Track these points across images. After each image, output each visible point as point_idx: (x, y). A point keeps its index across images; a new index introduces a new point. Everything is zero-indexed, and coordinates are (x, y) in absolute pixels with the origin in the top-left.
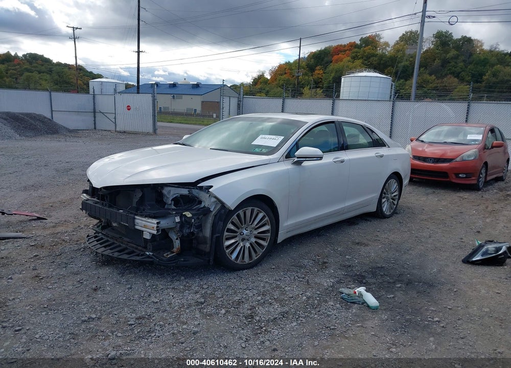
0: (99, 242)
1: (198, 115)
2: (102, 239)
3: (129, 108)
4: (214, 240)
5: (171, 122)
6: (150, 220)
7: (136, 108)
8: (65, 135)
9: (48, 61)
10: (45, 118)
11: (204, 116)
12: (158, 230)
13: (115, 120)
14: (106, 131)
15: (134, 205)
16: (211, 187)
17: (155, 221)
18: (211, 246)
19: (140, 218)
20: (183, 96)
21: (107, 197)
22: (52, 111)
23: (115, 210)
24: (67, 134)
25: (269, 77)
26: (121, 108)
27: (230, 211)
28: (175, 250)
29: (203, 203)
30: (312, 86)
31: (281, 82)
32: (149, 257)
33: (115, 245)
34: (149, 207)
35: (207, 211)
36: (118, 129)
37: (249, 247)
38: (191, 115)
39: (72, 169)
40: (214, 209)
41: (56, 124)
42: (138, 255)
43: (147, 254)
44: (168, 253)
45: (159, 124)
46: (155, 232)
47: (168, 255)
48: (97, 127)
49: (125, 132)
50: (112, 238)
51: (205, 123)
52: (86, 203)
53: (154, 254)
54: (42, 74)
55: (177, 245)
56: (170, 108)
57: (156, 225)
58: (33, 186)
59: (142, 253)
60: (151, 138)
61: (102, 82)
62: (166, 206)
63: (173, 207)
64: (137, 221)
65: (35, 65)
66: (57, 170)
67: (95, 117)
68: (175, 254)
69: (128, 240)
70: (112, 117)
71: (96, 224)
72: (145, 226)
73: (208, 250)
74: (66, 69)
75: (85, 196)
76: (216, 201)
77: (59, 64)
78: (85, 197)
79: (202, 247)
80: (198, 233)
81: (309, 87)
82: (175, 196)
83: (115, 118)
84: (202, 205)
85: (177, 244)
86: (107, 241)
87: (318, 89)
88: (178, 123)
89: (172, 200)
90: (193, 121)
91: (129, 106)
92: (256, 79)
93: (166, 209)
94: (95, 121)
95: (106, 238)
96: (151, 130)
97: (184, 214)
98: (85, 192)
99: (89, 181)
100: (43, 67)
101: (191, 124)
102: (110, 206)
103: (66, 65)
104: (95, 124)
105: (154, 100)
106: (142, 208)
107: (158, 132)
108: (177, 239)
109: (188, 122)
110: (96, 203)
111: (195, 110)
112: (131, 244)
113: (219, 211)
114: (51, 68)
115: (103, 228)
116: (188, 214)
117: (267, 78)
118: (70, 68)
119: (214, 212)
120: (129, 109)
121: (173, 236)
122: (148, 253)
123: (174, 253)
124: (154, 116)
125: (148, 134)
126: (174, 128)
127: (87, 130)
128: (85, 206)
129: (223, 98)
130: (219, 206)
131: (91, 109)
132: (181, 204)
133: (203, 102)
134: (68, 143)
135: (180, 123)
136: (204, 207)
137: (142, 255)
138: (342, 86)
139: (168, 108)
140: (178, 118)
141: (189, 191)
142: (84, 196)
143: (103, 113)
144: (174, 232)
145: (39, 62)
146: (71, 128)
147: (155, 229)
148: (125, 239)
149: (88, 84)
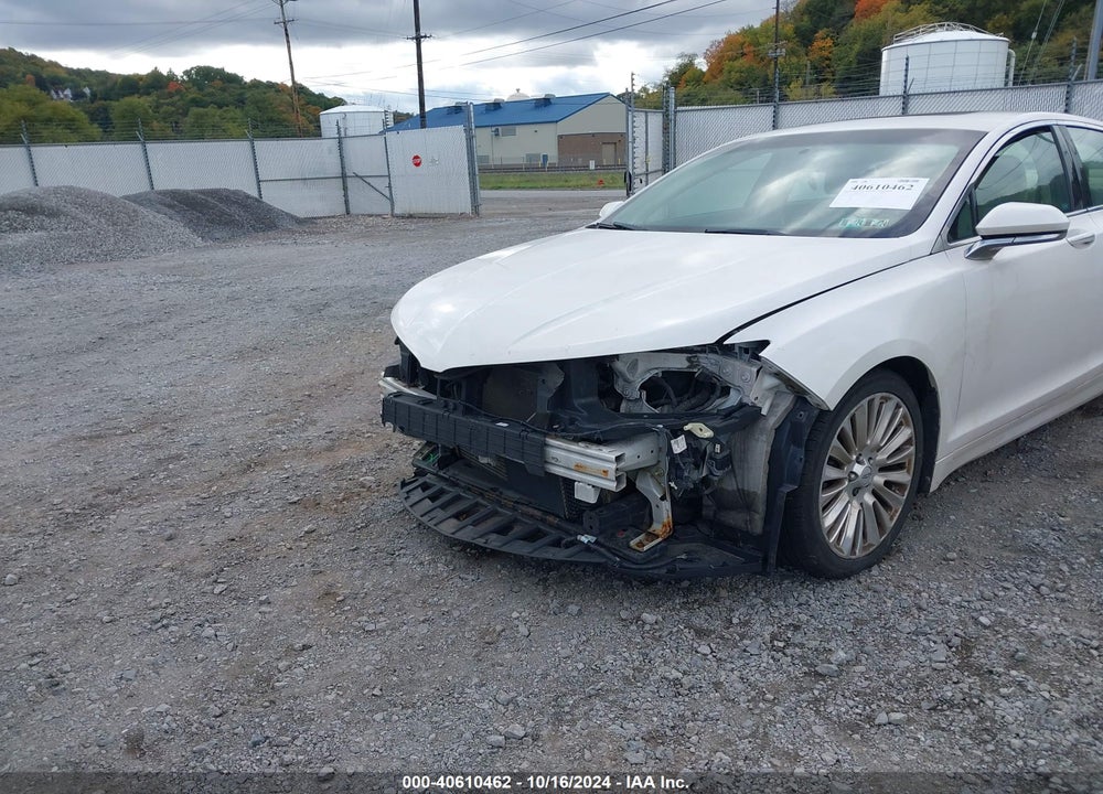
0: (438, 503)
1: (552, 168)
2: (442, 492)
3: (417, 162)
4: (781, 502)
5: (499, 188)
6: (593, 450)
7: (433, 161)
8: (289, 230)
9: (234, 80)
10: (248, 197)
11: (567, 168)
12: (618, 479)
13: (390, 190)
14: (371, 216)
15: (543, 408)
16: (764, 344)
17: (609, 453)
18: (767, 520)
19: (564, 445)
20: (517, 127)
21: (459, 387)
22: (259, 182)
23: (483, 423)
24: (295, 228)
25: (705, 68)
26: (402, 163)
27: (824, 413)
28: (657, 527)
29: (732, 392)
30: (808, 78)
31: (735, 76)
32: (587, 548)
33: (483, 511)
34: (585, 414)
35: (748, 416)
36: (397, 211)
37: (874, 503)
38: (537, 169)
39: (327, 305)
40: (773, 409)
41: (270, 209)
42: (557, 543)
43: (583, 543)
44: (641, 537)
45: (483, 194)
46: (612, 486)
47: (641, 544)
48: (352, 211)
49: (411, 216)
50: (469, 489)
51: (571, 184)
52: (396, 403)
53: (602, 540)
54: (225, 108)
55: (665, 516)
56: (491, 157)
57: (614, 466)
58: (255, 349)
59: (569, 539)
60: (473, 224)
61: (345, 113)
62: (623, 407)
63: (647, 408)
64: (553, 453)
65: (211, 90)
66: (297, 310)
67: (345, 189)
68: (660, 539)
69: (517, 496)
70: (381, 184)
71: (420, 452)
72: (579, 468)
73: (758, 526)
74: (272, 94)
75: (391, 385)
76: (777, 386)
77: (256, 84)
78: (395, 388)
79: (735, 519)
80: (721, 480)
81: (801, 80)
82: (648, 376)
83: (390, 187)
84: (733, 400)
85: (664, 512)
86: (458, 498)
87: (824, 85)
88: (512, 188)
89: (643, 387)
90: (545, 181)
91: (416, 157)
92: (674, 74)
93: (625, 415)
94: (346, 195)
95: (453, 491)
96: (468, 209)
97: (687, 428)
98: (392, 372)
99: (398, 341)
100: (226, 94)
101: (542, 188)
102: (468, 411)
103: (271, 86)
104: (347, 202)
105: (470, 139)
106: (565, 417)
107: (483, 209)
108: (663, 498)
109: (535, 185)
110: (427, 402)
111: (545, 157)
112: (524, 508)
113: (790, 416)
114: (241, 94)
115: (443, 464)
116: (703, 431)
117: (701, 70)
118: (278, 91)
119: (773, 422)
120: (417, 165)
121: (651, 489)
122: (584, 539)
123: (657, 537)
124: (472, 174)
125: (462, 216)
126: (509, 201)
127: (333, 217)
128: (392, 411)
129: (634, 116)
130: (786, 402)
131: (337, 171)
132: (668, 397)
133: (560, 137)
134: (302, 248)
135: (519, 188)
136: (742, 405)
137: (568, 546)
138: (883, 71)
139: (487, 157)
140: (512, 178)
141: (689, 359)
142: (386, 382)
143: (361, 177)
144: (652, 476)
145: (218, 83)
146: (301, 214)
147: (612, 475)
148: (510, 494)
149: (319, 121)
